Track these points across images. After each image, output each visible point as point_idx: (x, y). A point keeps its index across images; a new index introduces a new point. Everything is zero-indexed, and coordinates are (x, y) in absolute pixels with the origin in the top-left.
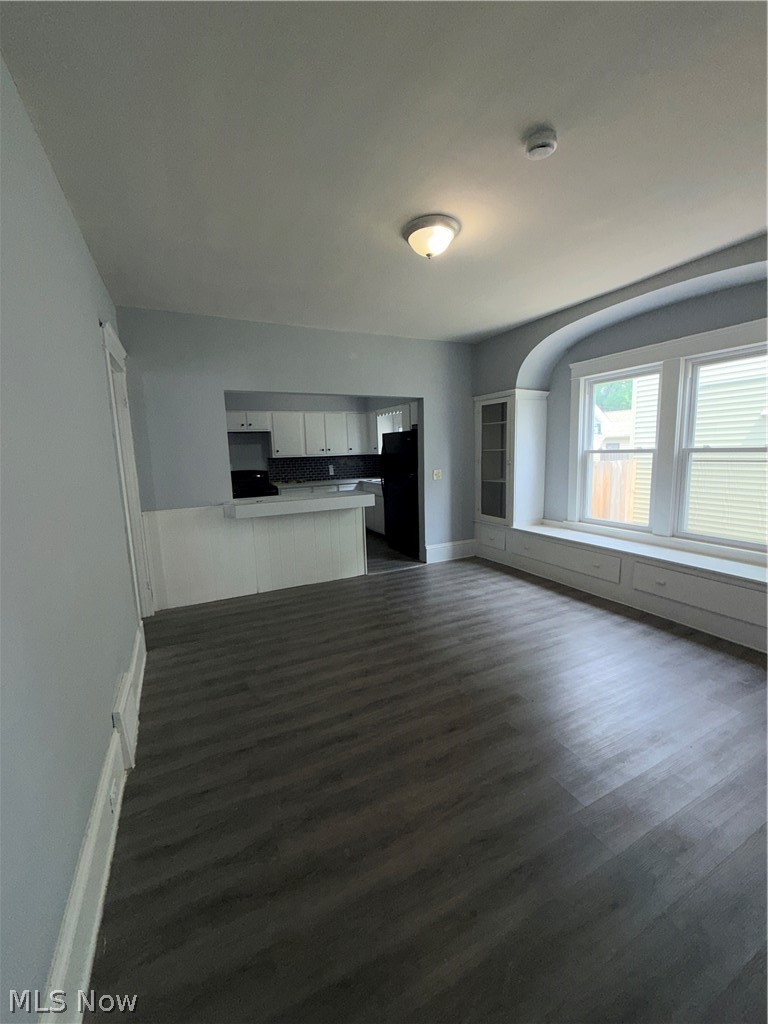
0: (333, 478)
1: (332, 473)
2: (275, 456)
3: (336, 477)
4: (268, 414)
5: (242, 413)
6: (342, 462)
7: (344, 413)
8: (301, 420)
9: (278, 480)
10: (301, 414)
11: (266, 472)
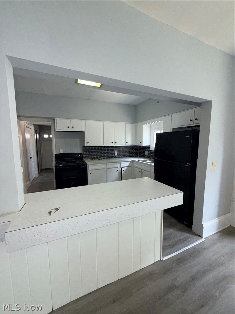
0: (116, 157)
1: (116, 155)
2: (86, 145)
3: (118, 157)
4: (84, 121)
5: (69, 120)
6: (121, 149)
7: (124, 123)
8: (102, 126)
9: (88, 158)
10: (101, 122)
11: (81, 154)
